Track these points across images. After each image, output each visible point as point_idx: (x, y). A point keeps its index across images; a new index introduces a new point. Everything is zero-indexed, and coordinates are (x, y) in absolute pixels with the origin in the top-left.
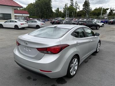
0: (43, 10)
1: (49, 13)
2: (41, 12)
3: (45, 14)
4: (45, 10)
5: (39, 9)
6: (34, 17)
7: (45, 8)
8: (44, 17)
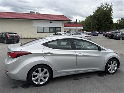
0: (101, 22)
1: (108, 24)
2: (98, 24)
3: (103, 25)
4: (103, 21)
5: (96, 21)
6: (90, 29)
7: (103, 20)
8: (101, 29)
